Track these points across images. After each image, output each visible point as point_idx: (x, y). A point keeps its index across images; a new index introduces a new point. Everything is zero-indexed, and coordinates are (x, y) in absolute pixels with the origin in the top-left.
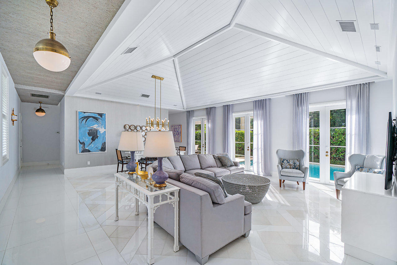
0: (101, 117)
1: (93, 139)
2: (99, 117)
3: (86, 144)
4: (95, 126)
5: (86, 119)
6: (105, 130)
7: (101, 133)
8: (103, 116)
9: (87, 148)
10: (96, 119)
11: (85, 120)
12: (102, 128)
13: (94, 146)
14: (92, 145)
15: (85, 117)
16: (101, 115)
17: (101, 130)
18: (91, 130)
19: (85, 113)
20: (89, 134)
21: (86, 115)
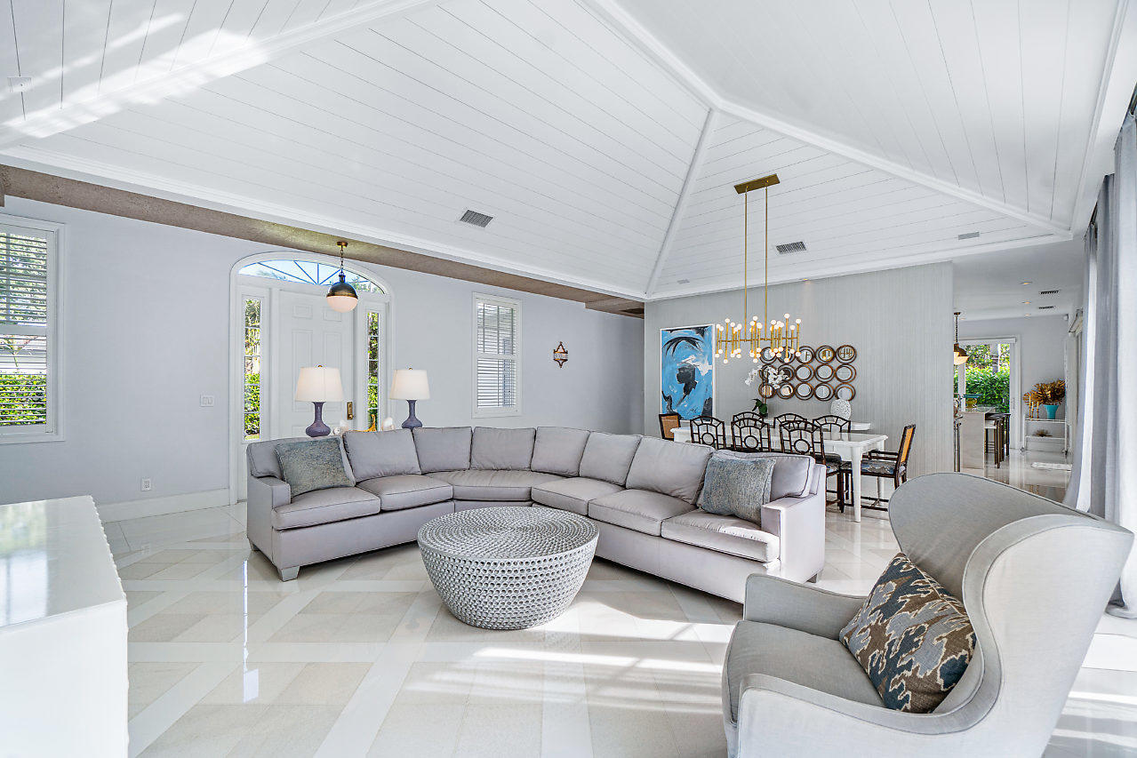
0: (703, 335)
1: (687, 391)
2: (698, 336)
3: (675, 402)
4: (691, 360)
5: (674, 345)
6: (710, 367)
7: (703, 374)
8: (707, 334)
9: (675, 411)
10: (692, 341)
11: (672, 348)
12: (703, 362)
13: (688, 407)
14: (685, 404)
15: (672, 342)
16: (701, 331)
17: (703, 368)
18: (683, 368)
19: (672, 331)
20: (680, 378)
21: (675, 335)
